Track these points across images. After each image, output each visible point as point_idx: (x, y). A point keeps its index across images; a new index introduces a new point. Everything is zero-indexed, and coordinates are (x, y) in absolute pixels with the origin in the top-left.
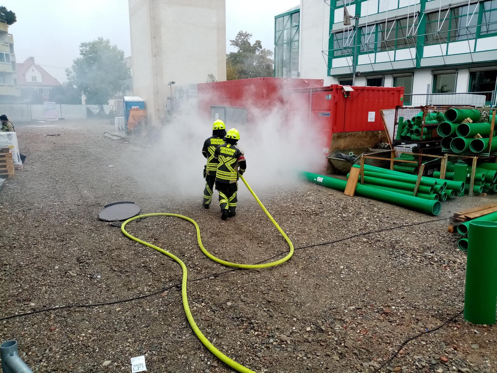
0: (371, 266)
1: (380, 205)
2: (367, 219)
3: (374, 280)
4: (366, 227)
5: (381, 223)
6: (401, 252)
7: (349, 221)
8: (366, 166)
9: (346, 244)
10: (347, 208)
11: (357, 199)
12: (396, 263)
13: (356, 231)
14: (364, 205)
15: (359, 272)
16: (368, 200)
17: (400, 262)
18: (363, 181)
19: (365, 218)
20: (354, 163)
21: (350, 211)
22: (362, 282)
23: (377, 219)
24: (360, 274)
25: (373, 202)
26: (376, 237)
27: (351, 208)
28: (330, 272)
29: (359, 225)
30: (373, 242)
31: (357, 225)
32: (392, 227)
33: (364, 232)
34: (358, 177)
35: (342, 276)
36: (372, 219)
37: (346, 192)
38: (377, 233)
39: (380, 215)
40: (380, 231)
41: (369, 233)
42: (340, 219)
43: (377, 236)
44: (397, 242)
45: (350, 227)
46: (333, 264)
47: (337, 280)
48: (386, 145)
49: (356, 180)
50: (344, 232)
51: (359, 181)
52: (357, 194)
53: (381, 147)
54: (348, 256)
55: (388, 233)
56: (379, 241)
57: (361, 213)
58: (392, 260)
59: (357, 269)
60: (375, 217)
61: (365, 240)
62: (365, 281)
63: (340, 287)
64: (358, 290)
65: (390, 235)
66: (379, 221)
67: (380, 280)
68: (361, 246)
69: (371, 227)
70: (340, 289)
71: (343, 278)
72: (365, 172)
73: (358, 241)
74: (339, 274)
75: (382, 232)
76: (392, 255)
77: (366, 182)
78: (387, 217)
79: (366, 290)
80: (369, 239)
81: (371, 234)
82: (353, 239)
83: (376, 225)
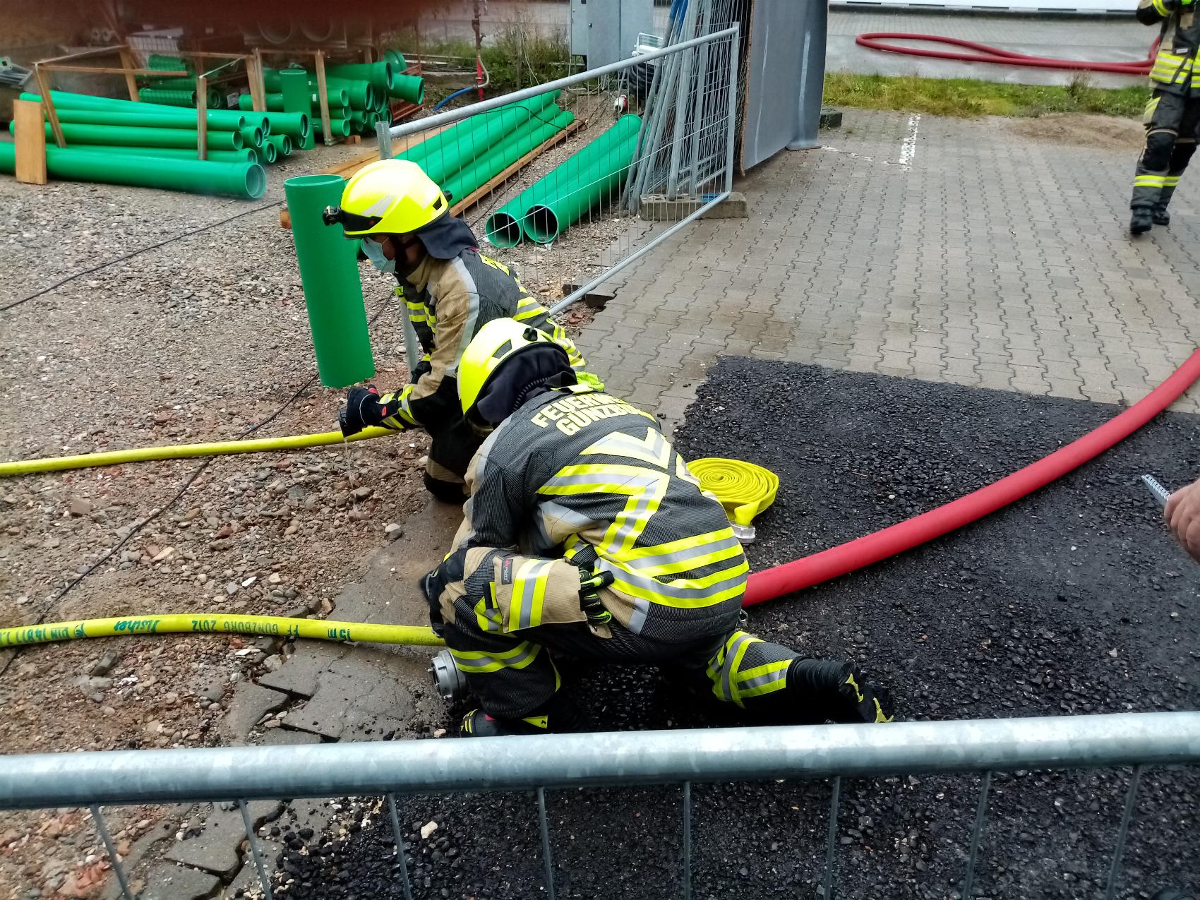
0: (117, 339)
1: (124, 194)
2: (93, 234)
3: (127, 365)
4: (92, 254)
5: (131, 237)
6: (186, 291)
7: (45, 246)
8: (57, 97)
9: (45, 305)
10: (31, 217)
11: (58, 189)
12: (178, 318)
13: (68, 268)
14: (81, 203)
15: (87, 359)
16: (89, 187)
17: (184, 313)
18: (63, 140)
19: (86, 233)
20: (22, 91)
21: (44, 223)
22: (97, 377)
23: (120, 231)
24: (91, 361)
25: (102, 190)
26: (122, 271)
27: (43, 215)
28: (11, 376)
29: (74, 253)
30: (115, 284)
31: (67, 253)
32: (160, 242)
33: (90, 266)
34: (43, 127)
35: (45, 379)
36: (107, 231)
37: (21, 174)
38: (123, 263)
39: (125, 218)
40: (131, 257)
41: (104, 265)
42: (18, 246)
43: (125, 268)
44: (174, 273)
45: (50, 262)
46: (14, 357)
47: (32, 390)
48: (106, 34)
49: (40, 139)
50: (34, 276)
51: (50, 140)
52: (54, 176)
53: (94, 40)
54: (54, 329)
55: (150, 257)
56: (131, 278)
57: (74, 222)
58: (167, 313)
59: (81, 353)
60: (114, 225)
61: (94, 283)
62: (105, 374)
63: (44, 402)
64: (91, 396)
65: (157, 260)
66: (125, 233)
67: (142, 363)
68: (87, 300)
69: (107, 250)
70: (45, 407)
71: (49, 381)
72: (59, 112)
73: (75, 291)
74: (37, 376)
75: (135, 258)
76: (166, 302)
77: (72, 141)
78: (145, 221)
79: (111, 391)
80: (104, 280)
81: (108, 268)
82: (60, 289)
83: (117, 245)
